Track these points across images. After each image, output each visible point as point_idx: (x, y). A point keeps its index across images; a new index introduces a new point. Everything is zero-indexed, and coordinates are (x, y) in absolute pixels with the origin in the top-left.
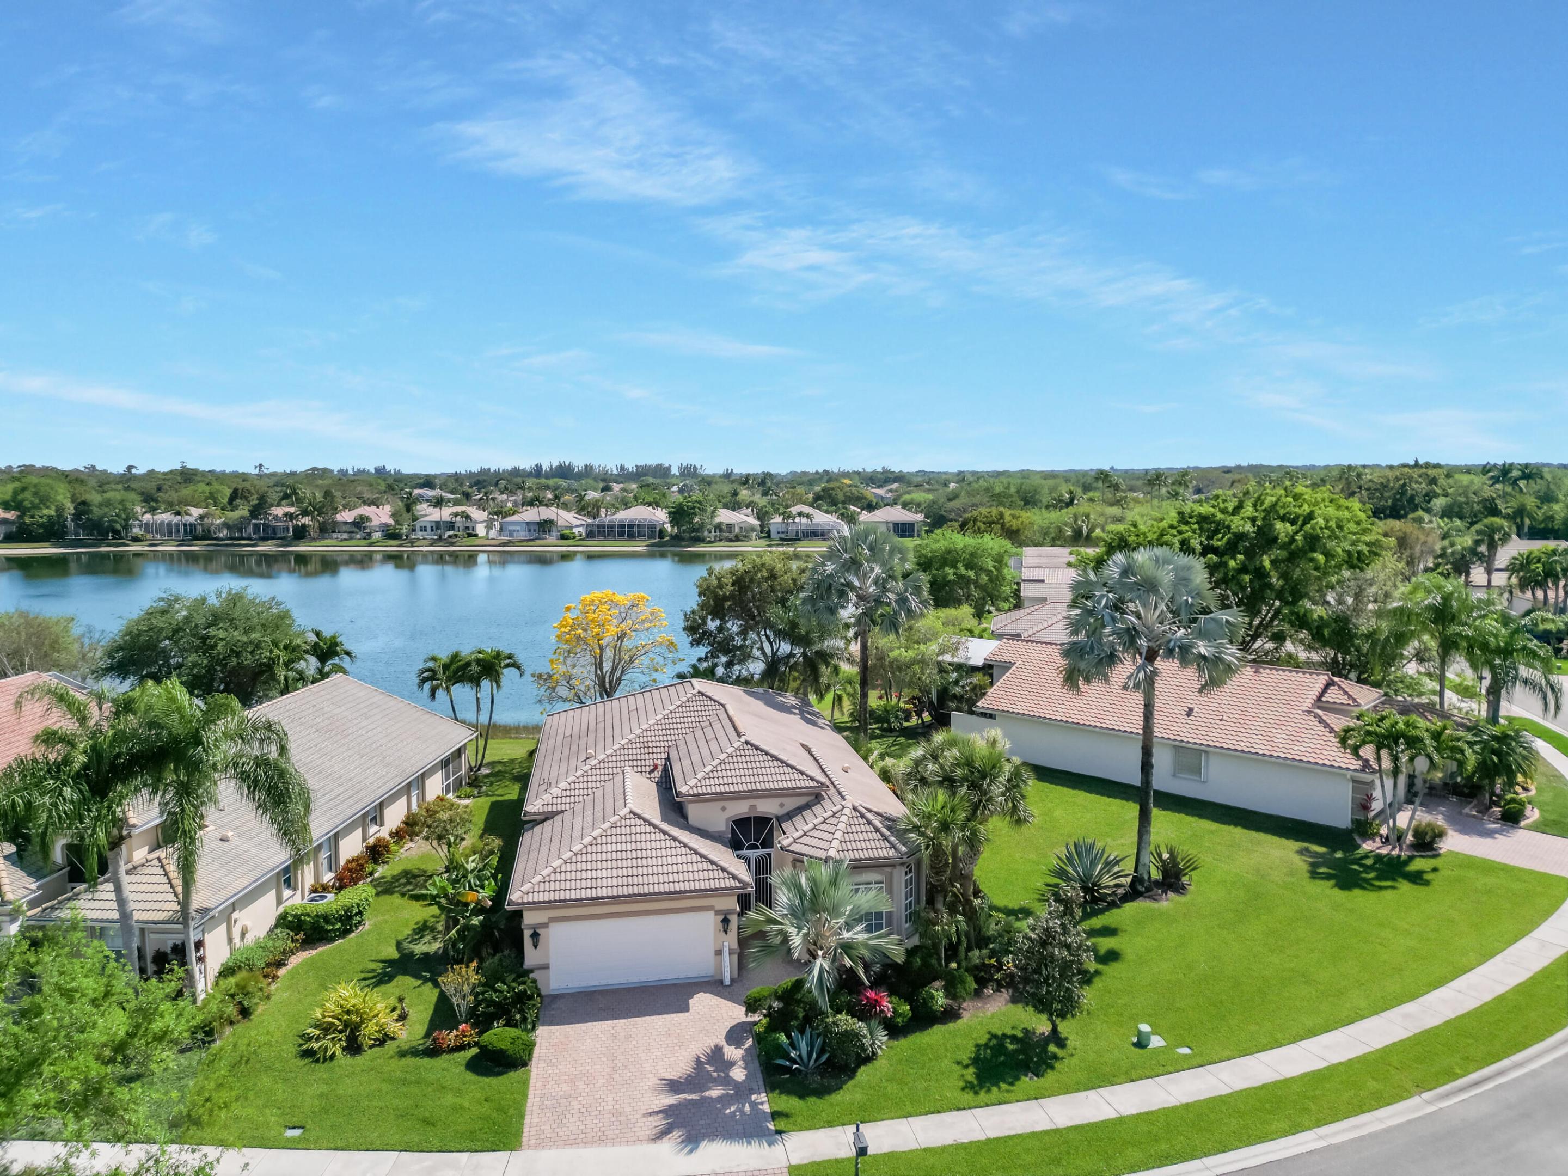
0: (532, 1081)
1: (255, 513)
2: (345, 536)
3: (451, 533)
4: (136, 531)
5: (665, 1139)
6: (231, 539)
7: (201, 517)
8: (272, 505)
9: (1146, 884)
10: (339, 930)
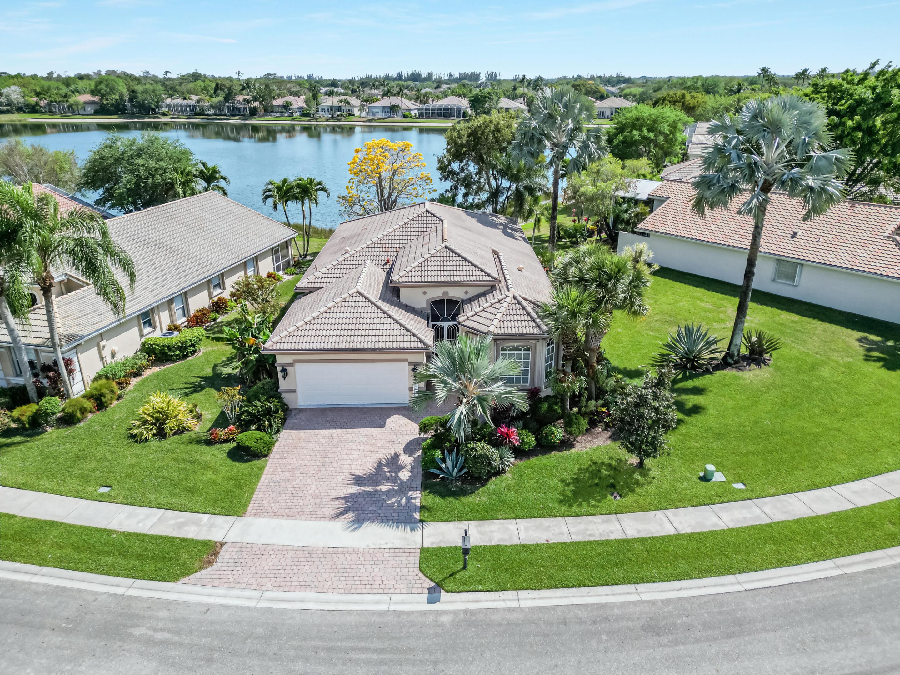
0: (267, 468)
1: (227, 99)
2: (278, 114)
3: (339, 113)
4: (164, 109)
5: (342, 518)
6: (215, 115)
7: (198, 101)
8: (236, 94)
9: (736, 358)
10: (179, 355)
